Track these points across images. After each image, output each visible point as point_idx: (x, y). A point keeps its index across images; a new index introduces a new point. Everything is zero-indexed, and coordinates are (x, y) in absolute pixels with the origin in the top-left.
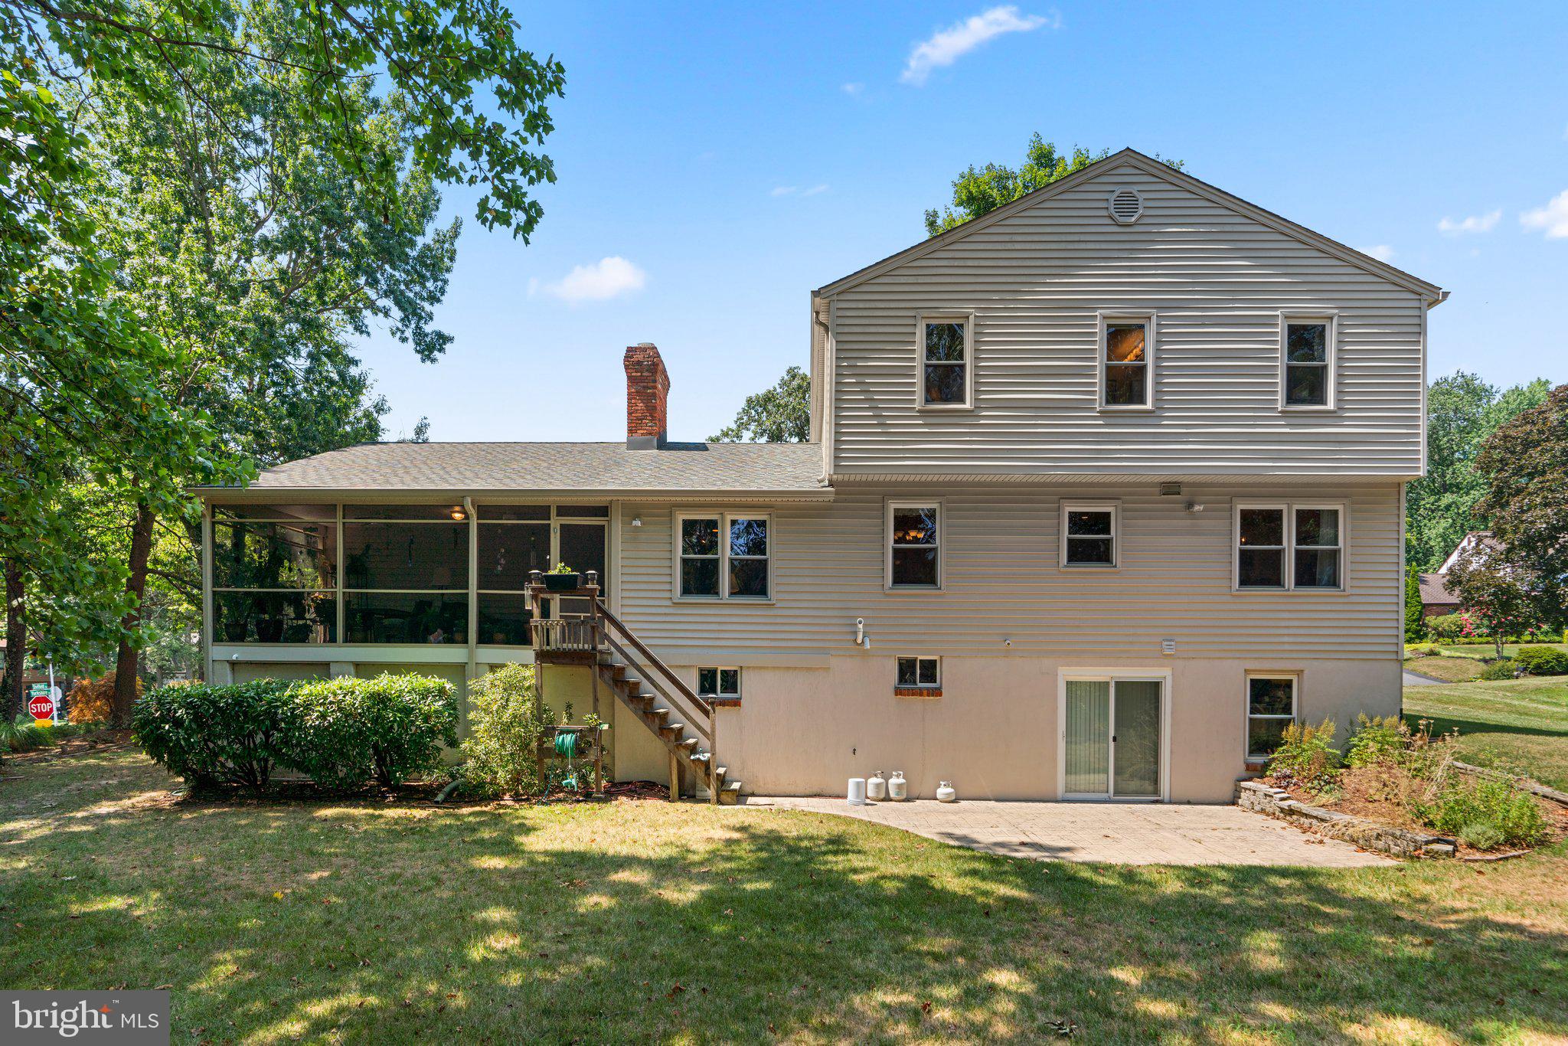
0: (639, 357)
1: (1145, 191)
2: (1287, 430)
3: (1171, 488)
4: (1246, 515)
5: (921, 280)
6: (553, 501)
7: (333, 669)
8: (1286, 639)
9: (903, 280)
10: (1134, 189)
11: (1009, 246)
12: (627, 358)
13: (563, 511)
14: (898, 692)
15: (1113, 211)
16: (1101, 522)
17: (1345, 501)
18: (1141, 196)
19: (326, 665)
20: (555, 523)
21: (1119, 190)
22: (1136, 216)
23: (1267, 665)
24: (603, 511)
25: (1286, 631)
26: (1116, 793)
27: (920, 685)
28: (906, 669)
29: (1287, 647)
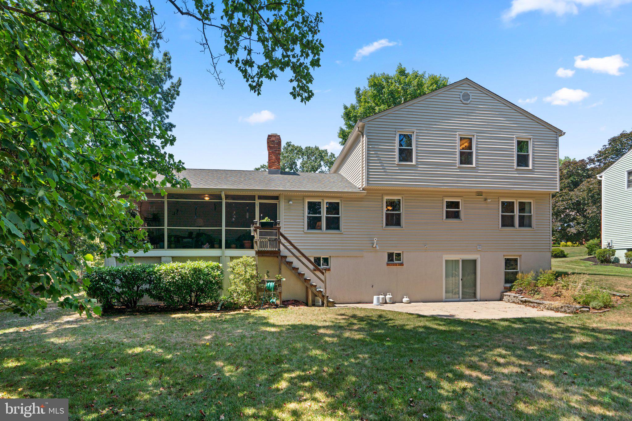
0: (273, 139)
1: (473, 93)
2: (518, 175)
3: (479, 194)
4: (503, 203)
5: (397, 118)
6: (257, 194)
7: (163, 259)
8: (516, 245)
9: (391, 118)
10: (468, 92)
11: (427, 108)
12: (268, 139)
13: (260, 197)
14: (388, 264)
15: (462, 99)
16: (456, 205)
17: (533, 199)
18: (471, 94)
20: (257, 202)
21: (464, 92)
22: (469, 101)
23: (510, 254)
25: (516, 242)
26: (462, 298)
27: (395, 262)
28: (390, 256)
29: (516, 247)
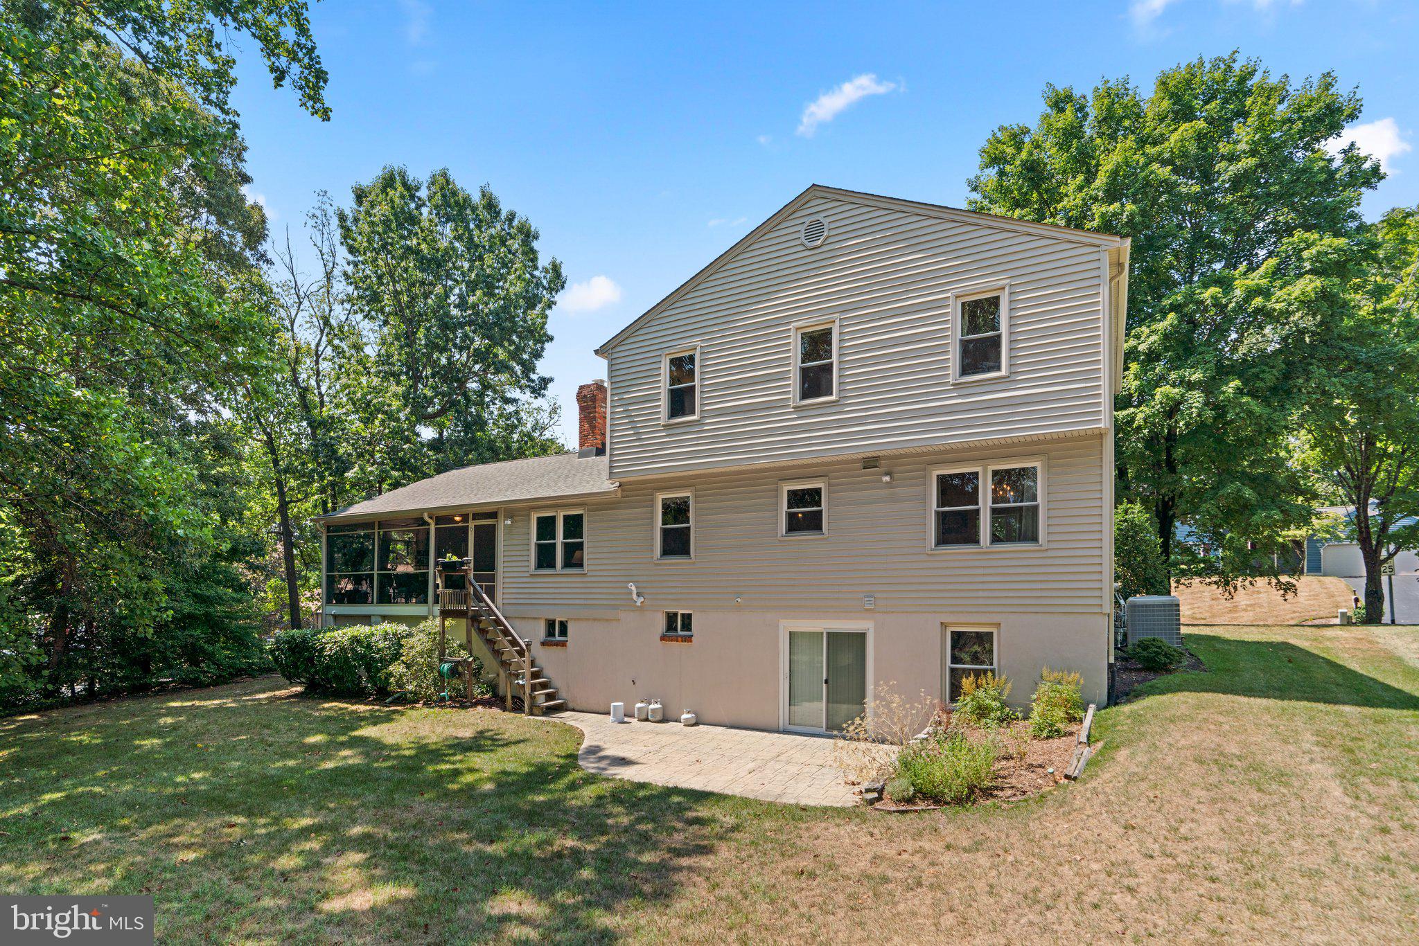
0: (585, 392)
1: (828, 215)
2: (960, 401)
3: (870, 463)
4: (943, 480)
5: (665, 327)
6: (471, 511)
7: (373, 619)
8: (981, 594)
9: (653, 329)
10: (820, 217)
11: (726, 287)
12: (578, 394)
13: (476, 516)
14: (663, 638)
15: (803, 239)
16: (812, 497)
17: (1042, 457)
18: (825, 221)
19: (368, 617)
20: (472, 524)
21: (808, 220)
22: (822, 238)
23: (962, 619)
24: (493, 515)
25: (980, 586)
26: (828, 728)
27: (680, 633)
28: (671, 618)
29: (981, 601)
